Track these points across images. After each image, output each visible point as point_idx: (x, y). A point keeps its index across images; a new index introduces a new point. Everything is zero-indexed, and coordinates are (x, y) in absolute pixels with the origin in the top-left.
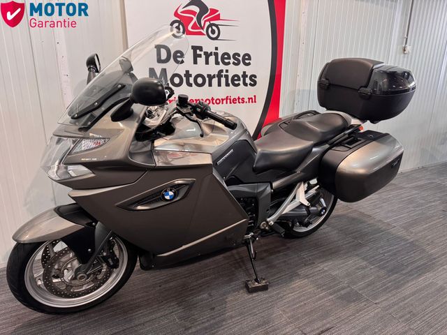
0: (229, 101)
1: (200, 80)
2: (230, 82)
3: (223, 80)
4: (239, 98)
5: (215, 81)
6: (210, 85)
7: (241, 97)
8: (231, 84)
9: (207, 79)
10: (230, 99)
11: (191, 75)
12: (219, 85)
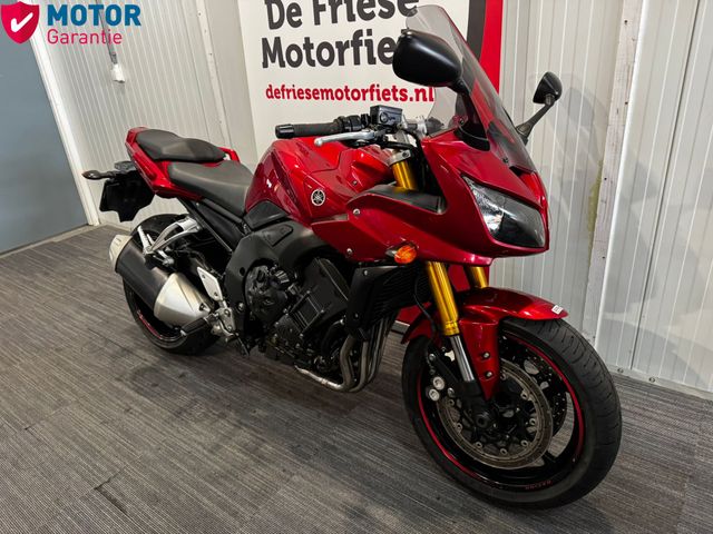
0: (375, 94)
1: (325, 54)
2: (376, 55)
3: (363, 50)
4: (395, 90)
5: (349, 53)
6: (342, 62)
7: (399, 88)
8: (378, 60)
9: (336, 51)
10: (378, 91)
11: (312, 46)
12: (357, 62)
